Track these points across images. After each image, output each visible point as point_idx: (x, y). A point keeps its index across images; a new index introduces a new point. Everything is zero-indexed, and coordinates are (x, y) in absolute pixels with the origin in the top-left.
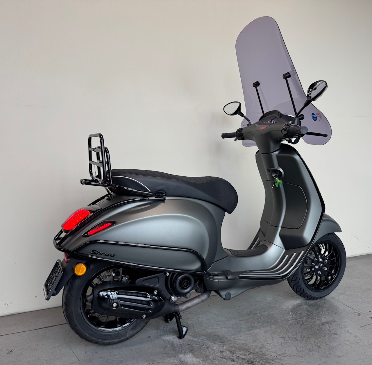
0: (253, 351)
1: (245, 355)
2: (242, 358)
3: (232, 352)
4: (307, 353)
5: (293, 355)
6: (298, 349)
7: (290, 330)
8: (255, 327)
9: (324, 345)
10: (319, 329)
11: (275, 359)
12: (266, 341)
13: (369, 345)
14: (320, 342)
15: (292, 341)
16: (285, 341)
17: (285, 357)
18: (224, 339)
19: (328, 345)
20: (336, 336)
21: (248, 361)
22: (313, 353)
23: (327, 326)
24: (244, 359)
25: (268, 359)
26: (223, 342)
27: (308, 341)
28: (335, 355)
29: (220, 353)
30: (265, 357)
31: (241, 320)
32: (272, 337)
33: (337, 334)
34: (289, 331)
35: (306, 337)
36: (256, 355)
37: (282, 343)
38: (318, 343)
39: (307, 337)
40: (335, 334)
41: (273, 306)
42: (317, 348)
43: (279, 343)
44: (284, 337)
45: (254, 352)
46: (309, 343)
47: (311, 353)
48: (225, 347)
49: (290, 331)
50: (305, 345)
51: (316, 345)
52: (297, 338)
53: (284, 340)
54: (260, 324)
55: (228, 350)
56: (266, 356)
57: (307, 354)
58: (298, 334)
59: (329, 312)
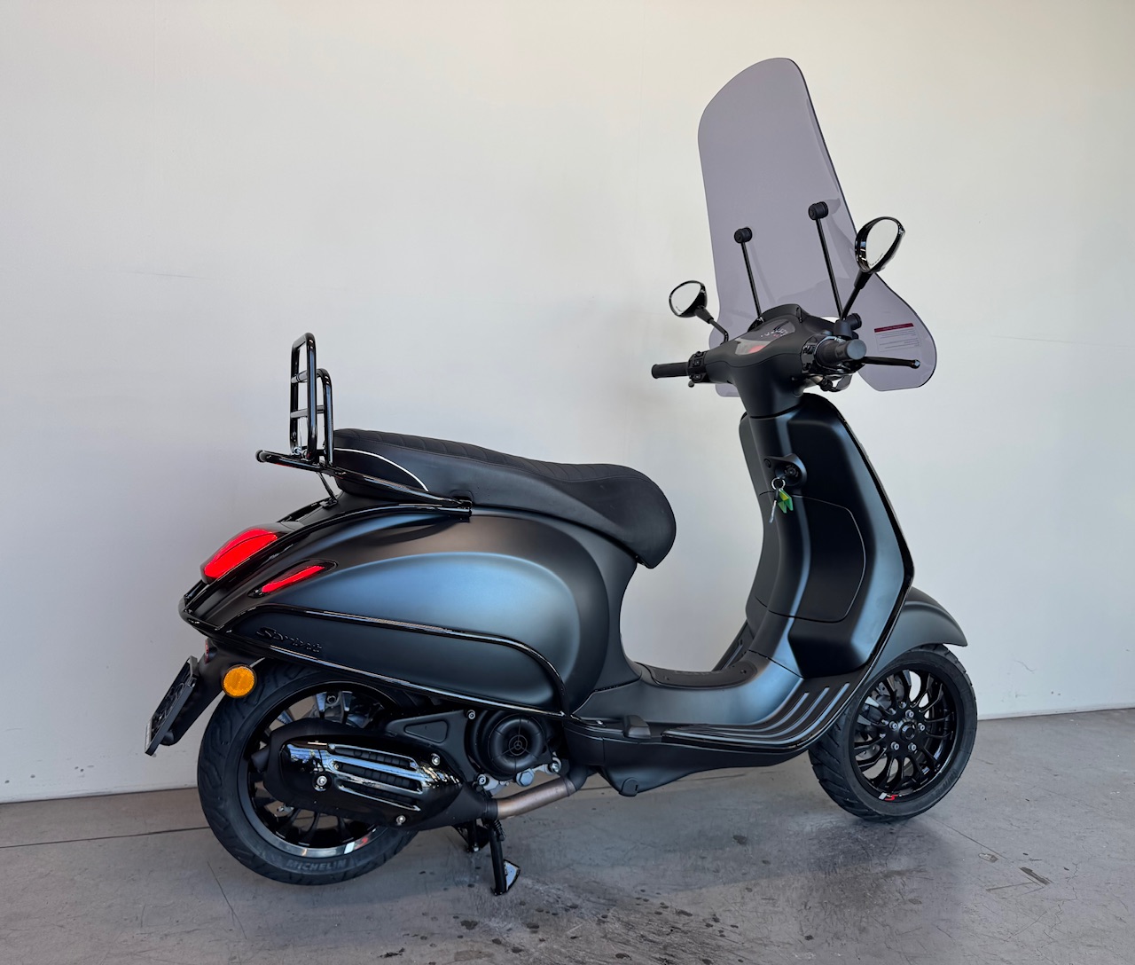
0: (684, 924)
1: (660, 933)
2: (651, 941)
3: (629, 926)
4: (827, 941)
5: (788, 943)
6: (804, 929)
7: (796, 882)
8: (704, 868)
9: (878, 925)
10: (874, 885)
11: (739, 949)
12: (723, 904)
13: (1001, 936)
14: (867, 918)
15: (795, 910)
16: (776, 909)
17: (765, 945)
18: (616, 891)
19: (887, 927)
20: (915, 907)
21: (665, 948)
22: (844, 942)
23: (898, 880)
24: (657, 943)
25: (719, 946)
26: (609, 900)
27: (838, 913)
28: (900, 953)
29: (594, 925)
30: (714, 942)
31: (669, 851)
32: (743, 898)
33: (921, 903)
34: (790, 886)
35: (833, 904)
36: (689, 934)
37: (765, 913)
38: (864, 919)
39: (837, 904)
40: (914, 901)
41: (765, 821)
42: (857, 932)
43: (757, 912)
44: (776, 898)
45: (685, 928)
46: (837, 919)
47: (838, 943)
48: (611, 911)
49: (796, 885)
50: (826, 922)
51: (857, 924)
52: (809, 905)
53: (774, 906)
54: (719, 863)
55: (619, 919)
56: (714, 939)
57: (827, 945)
58: (814, 894)
59: (914, 847)
